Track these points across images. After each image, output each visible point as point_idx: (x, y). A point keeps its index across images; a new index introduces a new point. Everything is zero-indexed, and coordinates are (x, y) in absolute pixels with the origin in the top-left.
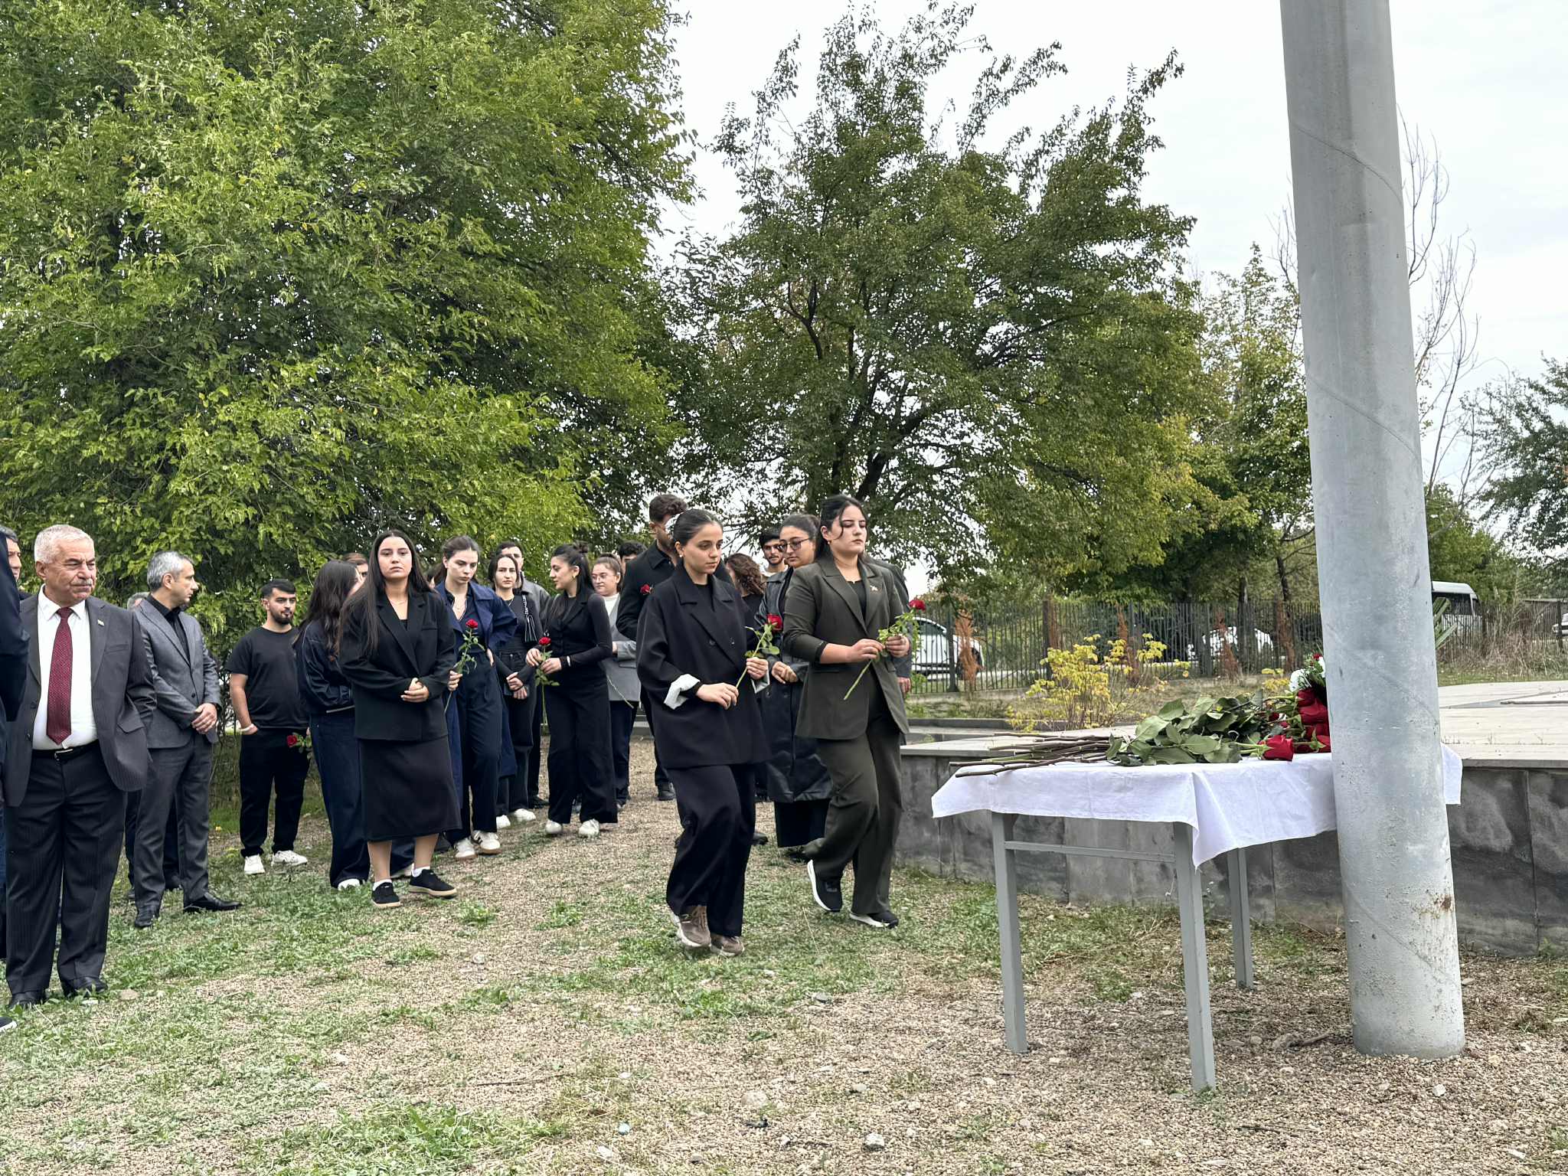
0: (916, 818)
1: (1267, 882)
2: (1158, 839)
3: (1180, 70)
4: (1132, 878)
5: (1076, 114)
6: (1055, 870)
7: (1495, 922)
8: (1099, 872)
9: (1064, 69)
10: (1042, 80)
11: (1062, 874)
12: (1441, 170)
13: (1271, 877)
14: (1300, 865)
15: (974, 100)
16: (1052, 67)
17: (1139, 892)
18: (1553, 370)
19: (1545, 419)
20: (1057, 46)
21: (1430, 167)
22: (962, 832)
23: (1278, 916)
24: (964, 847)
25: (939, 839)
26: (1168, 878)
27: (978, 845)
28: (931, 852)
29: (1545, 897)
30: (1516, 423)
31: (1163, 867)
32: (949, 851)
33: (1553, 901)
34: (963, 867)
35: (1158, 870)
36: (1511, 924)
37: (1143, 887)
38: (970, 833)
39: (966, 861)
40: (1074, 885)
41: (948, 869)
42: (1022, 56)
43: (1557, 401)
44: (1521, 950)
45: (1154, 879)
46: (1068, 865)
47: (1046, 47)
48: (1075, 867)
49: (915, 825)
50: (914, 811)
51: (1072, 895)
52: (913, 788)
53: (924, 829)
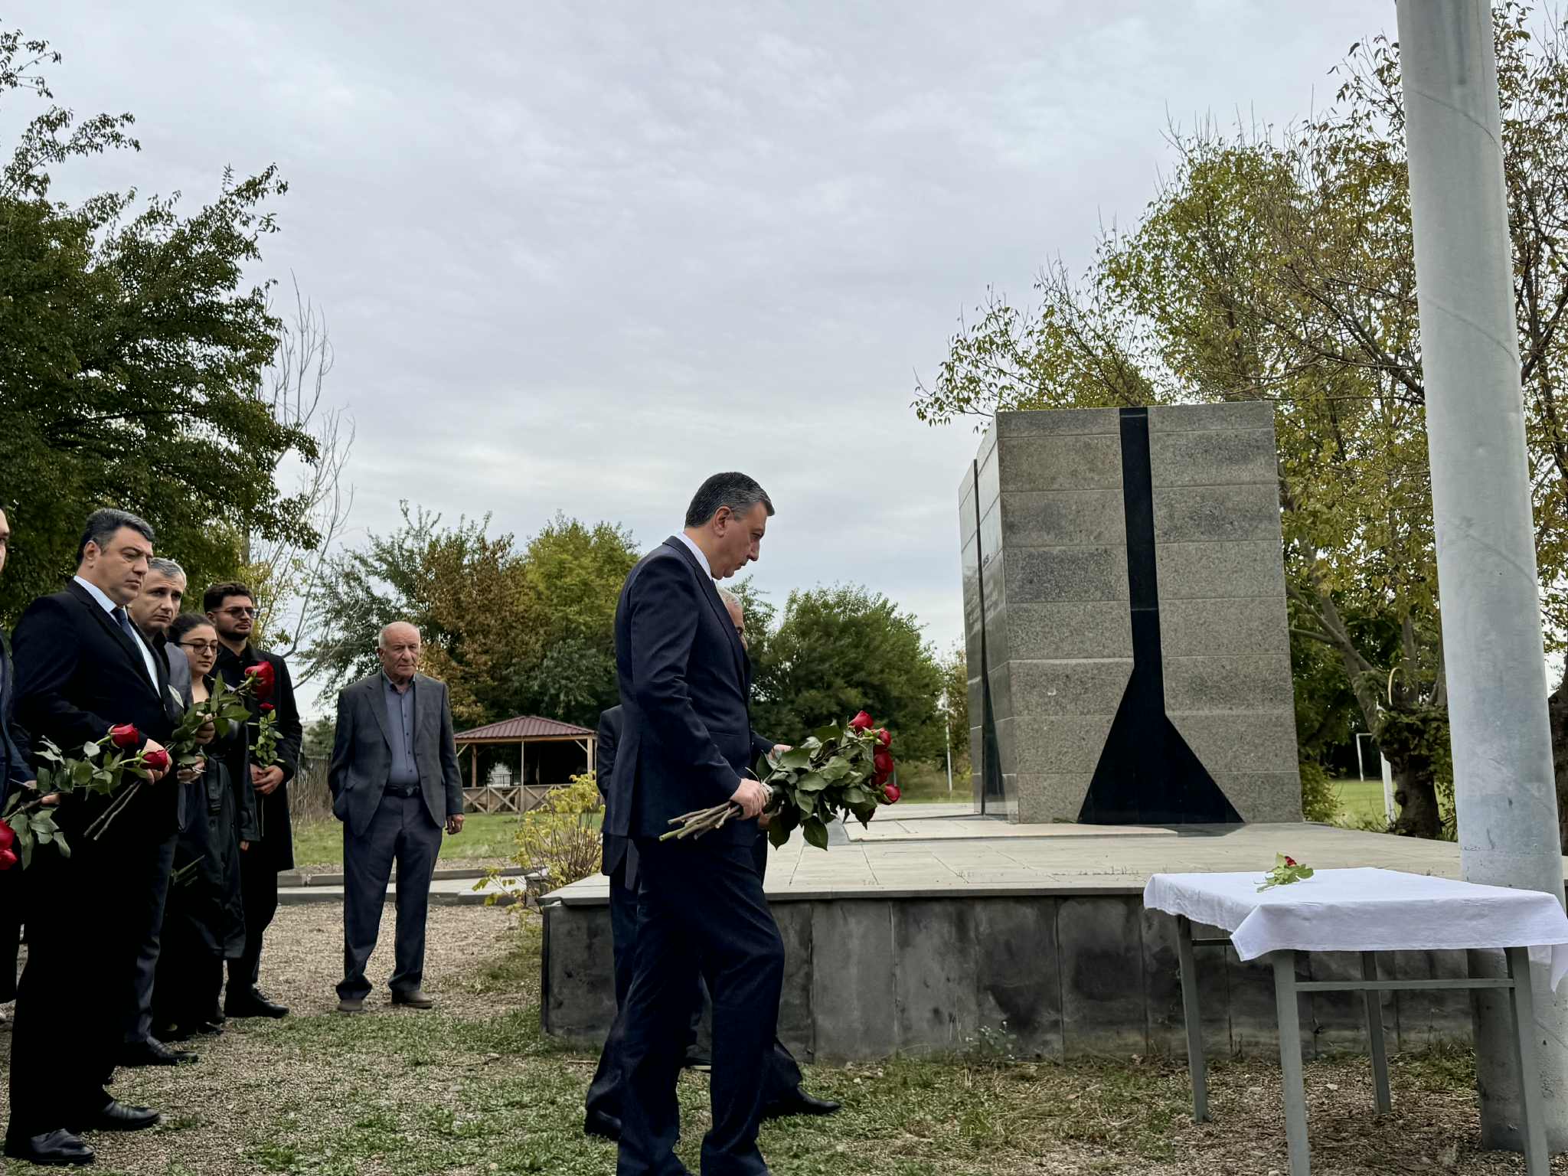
0: (593, 984)
1: (1054, 1016)
2: (930, 982)
3: (284, 187)
4: (896, 1028)
5: (131, 196)
6: (797, 1028)
8: (856, 1025)
9: (137, 145)
10: (110, 148)
11: (805, 1032)
12: (328, 345)
13: (1059, 1010)
14: (1090, 996)
15: (22, 144)
16: (117, 137)
17: (906, 1043)
18: (378, 545)
19: (368, 591)
20: (129, 118)
21: (318, 341)
23: (1067, 1050)
26: (941, 1022)
30: (342, 589)
31: (936, 1012)
35: (929, 1015)
37: (910, 1035)
40: (822, 1043)
42: (83, 114)
43: (376, 573)
45: (925, 1025)
46: (814, 1022)
47: (114, 114)
48: (824, 1022)
49: (589, 992)
50: (590, 975)
51: (819, 1055)
52: (589, 947)
53: (604, 997)
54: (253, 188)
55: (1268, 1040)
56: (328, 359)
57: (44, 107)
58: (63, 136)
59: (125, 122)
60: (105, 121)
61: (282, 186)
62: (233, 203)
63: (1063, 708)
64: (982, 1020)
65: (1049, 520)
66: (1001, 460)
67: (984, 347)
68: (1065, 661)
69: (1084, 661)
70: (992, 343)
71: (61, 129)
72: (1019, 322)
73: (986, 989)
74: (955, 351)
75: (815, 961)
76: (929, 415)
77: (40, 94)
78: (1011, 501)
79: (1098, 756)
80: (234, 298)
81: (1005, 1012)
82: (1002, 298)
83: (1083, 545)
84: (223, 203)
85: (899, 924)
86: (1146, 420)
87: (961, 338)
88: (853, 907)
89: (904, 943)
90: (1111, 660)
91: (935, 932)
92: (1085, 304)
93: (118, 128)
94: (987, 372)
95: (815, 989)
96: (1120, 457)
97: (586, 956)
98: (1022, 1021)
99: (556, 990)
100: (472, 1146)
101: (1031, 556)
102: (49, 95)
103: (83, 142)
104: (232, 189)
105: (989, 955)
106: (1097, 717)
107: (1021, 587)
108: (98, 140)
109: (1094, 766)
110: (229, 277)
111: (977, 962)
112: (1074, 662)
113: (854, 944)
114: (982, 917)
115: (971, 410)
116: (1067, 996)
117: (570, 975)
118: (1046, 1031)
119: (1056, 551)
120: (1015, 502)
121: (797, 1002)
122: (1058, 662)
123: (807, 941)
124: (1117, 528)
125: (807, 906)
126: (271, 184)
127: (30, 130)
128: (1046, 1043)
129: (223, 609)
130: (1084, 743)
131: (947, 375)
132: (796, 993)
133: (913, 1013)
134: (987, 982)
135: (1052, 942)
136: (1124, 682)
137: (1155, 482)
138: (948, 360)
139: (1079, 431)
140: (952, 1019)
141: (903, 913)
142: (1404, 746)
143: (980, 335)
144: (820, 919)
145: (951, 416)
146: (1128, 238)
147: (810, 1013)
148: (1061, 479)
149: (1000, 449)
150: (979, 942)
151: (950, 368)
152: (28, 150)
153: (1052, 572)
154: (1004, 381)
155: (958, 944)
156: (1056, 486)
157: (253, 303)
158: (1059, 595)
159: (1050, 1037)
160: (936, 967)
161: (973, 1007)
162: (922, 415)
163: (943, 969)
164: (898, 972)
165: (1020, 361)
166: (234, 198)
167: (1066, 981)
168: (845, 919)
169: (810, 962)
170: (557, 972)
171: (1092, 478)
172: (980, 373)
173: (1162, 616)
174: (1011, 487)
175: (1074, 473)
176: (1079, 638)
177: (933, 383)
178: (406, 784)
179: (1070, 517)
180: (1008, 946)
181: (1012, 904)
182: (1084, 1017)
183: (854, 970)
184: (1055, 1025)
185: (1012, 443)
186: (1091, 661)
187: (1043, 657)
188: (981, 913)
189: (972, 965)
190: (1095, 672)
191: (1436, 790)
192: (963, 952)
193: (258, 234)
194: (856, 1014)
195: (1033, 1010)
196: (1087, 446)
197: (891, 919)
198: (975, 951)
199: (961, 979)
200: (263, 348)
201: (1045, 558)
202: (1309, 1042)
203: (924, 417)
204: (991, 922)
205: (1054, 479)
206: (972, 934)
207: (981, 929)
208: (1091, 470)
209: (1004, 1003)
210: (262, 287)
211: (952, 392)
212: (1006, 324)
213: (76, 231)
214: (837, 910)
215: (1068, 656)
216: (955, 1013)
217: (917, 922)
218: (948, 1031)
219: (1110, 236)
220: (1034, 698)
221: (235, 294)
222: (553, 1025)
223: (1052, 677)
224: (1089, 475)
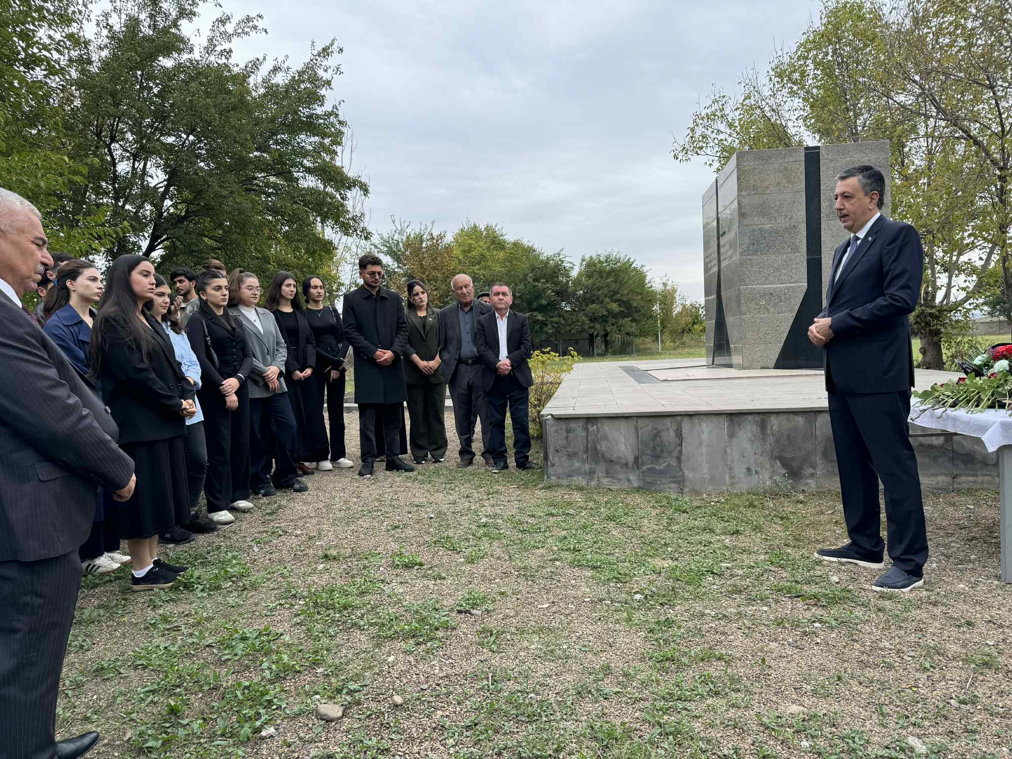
0: (569, 455)
1: (811, 471)
2: (746, 454)
4: (727, 477)
6: (674, 477)
7: (933, 478)
8: (706, 476)
9: (266, 31)
10: (253, 33)
11: (679, 479)
13: (814, 468)
16: (255, 27)
17: (732, 484)
20: (260, 16)
22: (605, 461)
23: (818, 487)
24: (606, 470)
25: (587, 466)
26: (751, 474)
27: (618, 467)
28: (579, 474)
29: (957, 465)
31: (748, 469)
32: (594, 473)
33: (962, 466)
34: (605, 481)
35: (744, 471)
36: (940, 478)
37: (734, 480)
38: (611, 461)
39: (608, 477)
40: (687, 484)
41: (593, 483)
42: (238, 16)
44: (945, 489)
45: (742, 476)
46: (683, 473)
47: (252, 15)
48: (689, 474)
49: (568, 459)
50: (568, 451)
51: (686, 490)
52: (567, 438)
53: (575, 461)
54: (325, 52)
55: (927, 482)
56: (355, 143)
57: (218, 13)
58: (230, 28)
59: (259, 19)
60: (249, 19)
61: (341, 50)
62: (317, 60)
63: (768, 311)
64: (774, 472)
65: (763, 211)
66: (738, 179)
67: (710, 117)
68: (770, 286)
69: (781, 285)
70: (715, 115)
71: (228, 24)
72: (731, 102)
73: (776, 458)
74: (695, 121)
75: (684, 445)
76: (680, 157)
77: (216, 5)
78: (744, 200)
79: (786, 335)
80: (324, 110)
81: (786, 469)
82: (721, 90)
83: (782, 223)
84: (312, 60)
85: (729, 426)
86: (819, 152)
87: (698, 113)
88: (704, 417)
89: (732, 436)
90: (794, 285)
91: (747, 431)
92: (766, 92)
93: (255, 22)
94: (713, 132)
95: (683, 458)
96: (804, 174)
97: (565, 442)
98: (794, 474)
99: (551, 458)
100: (539, 537)
101: (754, 230)
102: (220, 6)
103: (240, 31)
104: (315, 53)
105: (777, 441)
106: (786, 315)
107: (748, 247)
108: (246, 30)
109: (783, 340)
110: (320, 100)
111: (771, 445)
112: (775, 286)
113: (705, 436)
114: (774, 423)
115: (703, 153)
116: (818, 460)
117: (557, 451)
118: (808, 478)
119: (767, 227)
120: (745, 201)
121: (675, 464)
122: (766, 286)
123: (679, 435)
124: (801, 213)
125: (679, 418)
126: (335, 47)
127: (213, 26)
128: (807, 484)
129: (366, 271)
130: (778, 328)
131: (691, 135)
132: (674, 460)
133: (736, 470)
134: (777, 454)
135: (812, 435)
136: (802, 296)
137: (822, 187)
138: (692, 126)
139: (782, 161)
140: (757, 472)
141: (732, 420)
142: (928, 324)
143: (709, 111)
144: (686, 425)
145: (691, 157)
146: (789, 54)
147: (681, 470)
148: (771, 188)
149: (738, 172)
150: (773, 435)
151: (693, 130)
152: (213, 37)
153: (765, 239)
154: (722, 136)
155: (761, 436)
156: (769, 191)
157: (333, 113)
158: (768, 251)
159: (809, 481)
160: (748, 446)
161: (768, 466)
162: (676, 157)
163: (753, 448)
164: (728, 450)
165: (731, 126)
166: (317, 57)
167: (819, 455)
168: (700, 425)
169: (681, 445)
170: (551, 450)
171: (788, 187)
172: (709, 133)
173: (823, 260)
174: (744, 193)
175: (778, 184)
176: (778, 274)
177: (683, 139)
178: (468, 358)
179: (776, 208)
180: (788, 436)
181: (791, 416)
182: (828, 471)
183: (704, 449)
184: (812, 475)
185: (746, 168)
186: (784, 285)
187: (759, 284)
188: (773, 420)
189: (768, 446)
190: (786, 291)
191: (942, 347)
192: (764, 440)
193: (334, 76)
194: (706, 471)
195: (800, 468)
196: (786, 169)
197: (725, 423)
198: (771, 439)
199: (762, 453)
200: (337, 136)
201: (761, 230)
202: (949, 483)
203: (677, 158)
204: (779, 424)
205: (767, 187)
206: (769, 431)
207: (774, 428)
208: (788, 182)
209: (784, 465)
210: (337, 104)
211: (693, 143)
212: (722, 105)
213: (241, 79)
214: (695, 420)
215: (772, 283)
216: (758, 469)
217: (739, 425)
218: (754, 479)
219: (780, 53)
220: (752, 305)
221: (323, 109)
222: (550, 474)
223: (763, 295)
224: (786, 185)
